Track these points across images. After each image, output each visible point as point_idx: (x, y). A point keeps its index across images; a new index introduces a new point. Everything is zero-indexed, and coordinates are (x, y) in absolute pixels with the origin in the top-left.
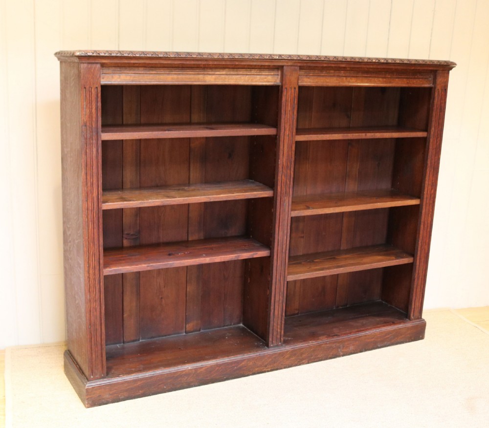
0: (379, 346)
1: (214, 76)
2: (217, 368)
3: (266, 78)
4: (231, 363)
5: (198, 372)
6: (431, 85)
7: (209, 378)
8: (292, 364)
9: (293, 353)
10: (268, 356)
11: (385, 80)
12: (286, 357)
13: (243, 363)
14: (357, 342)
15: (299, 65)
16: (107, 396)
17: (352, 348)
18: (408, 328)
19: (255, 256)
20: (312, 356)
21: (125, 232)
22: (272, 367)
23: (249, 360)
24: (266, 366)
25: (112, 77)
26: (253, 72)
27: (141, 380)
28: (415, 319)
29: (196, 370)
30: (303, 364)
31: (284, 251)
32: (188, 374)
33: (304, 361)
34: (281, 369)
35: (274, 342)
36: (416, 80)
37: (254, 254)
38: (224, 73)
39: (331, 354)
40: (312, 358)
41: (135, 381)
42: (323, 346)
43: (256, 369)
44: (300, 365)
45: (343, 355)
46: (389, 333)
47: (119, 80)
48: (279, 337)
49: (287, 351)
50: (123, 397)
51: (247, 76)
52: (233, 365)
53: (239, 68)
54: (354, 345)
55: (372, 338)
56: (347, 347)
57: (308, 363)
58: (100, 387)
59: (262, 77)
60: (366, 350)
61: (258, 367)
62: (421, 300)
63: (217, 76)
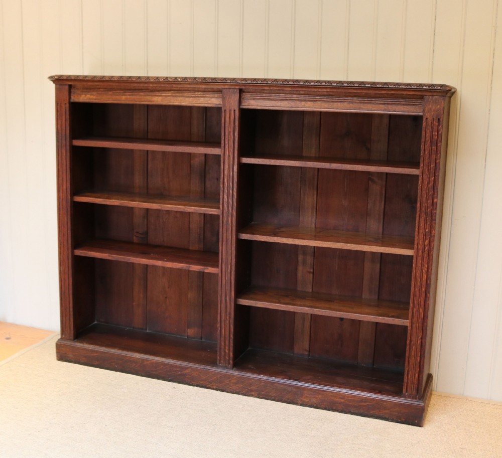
0: (352, 411)
1: (160, 98)
2: (162, 366)
3: (209, 100)
4: (176, 367)
5: (145, 363)
6: (421, 114)
7: (154, 373)
8: (240, 392)
9: (240, 380)
10: (213, 373)
11: (351, 105)
12: (232, 381)
13: (187, 371)
14: (320, 396)
15: (237, 87)
16: (71, 356)
17: (314, 400)
18: (395, 404)
19: (206, 271)
20: (263, 391)
21: (135, 231)
22: (218, 386)
23: (193, 369)
24: (211, 383)
25: (81, 96)
26: (197, 94)
27: (97, 352)
28: (409, 397)
29: (143, 360)
30: (252, 396)
31: (229, 271)
32: (135, 361)
33: (253, 393)
34: (227, 392)
35: (222, 361)
36: (399, 106)
37: (204, 269)
38: (170, 95)
39: (287, 397)
40: (263, 393)
41: (92, 351)
42: (275, 384)
43: (201, 382)
44: (248, 395)
45: (302, 405)
46: (366, 400)
47: (85, 98)
48: (227, 358)
49: (234, 376)
50: (82, 361)
51: (191, 98)
52: (178, 369)
53: (184, 91)
54: (316, 398)
55: (342, 398)
56: (307, 397)
57: (259, 397)
58: (66, 346)
59: (206, 99)
60: (333, 410)
61: (202, 380)
62: (417, 375)
63: (164, 97)
